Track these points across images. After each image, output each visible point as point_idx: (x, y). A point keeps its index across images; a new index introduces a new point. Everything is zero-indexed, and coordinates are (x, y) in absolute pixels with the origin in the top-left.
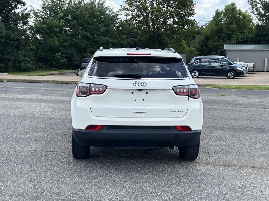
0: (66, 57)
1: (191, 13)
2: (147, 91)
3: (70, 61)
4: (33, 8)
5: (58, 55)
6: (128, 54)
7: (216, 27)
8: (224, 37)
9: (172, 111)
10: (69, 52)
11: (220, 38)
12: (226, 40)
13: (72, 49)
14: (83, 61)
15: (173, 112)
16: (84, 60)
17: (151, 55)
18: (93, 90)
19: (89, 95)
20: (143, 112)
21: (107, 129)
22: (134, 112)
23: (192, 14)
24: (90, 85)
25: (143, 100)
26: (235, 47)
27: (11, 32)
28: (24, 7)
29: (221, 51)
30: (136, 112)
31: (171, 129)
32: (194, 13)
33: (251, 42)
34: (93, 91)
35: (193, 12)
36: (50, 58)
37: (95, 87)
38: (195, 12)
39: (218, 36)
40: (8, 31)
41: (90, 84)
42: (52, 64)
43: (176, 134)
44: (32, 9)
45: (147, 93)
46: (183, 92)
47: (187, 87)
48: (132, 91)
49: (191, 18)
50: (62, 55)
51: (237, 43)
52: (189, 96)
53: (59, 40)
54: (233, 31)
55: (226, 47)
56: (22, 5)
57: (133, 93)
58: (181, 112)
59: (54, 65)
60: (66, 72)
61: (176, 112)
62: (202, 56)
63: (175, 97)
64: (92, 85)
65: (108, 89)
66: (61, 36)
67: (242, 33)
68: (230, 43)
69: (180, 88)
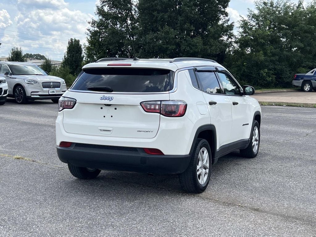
0: (274, 73)
2: (115, 107)
3: (280, 78)
4: (243, 18)
5: (264, 72)
6: (108, 65)
9: (139, 130)
10: (278, 67)
13: (283, 64)
14: (295, 78)
15: (141, 131)
16: (296, 76)
17: (131, 65)
18: (67, 104)
19: (63, 109)
20: (109, 131)
21: (76, 147)
22: (100, 130)
25: (112, 116)
27: (208, 47)
28: (227, 18)
30: (103, 130)
31: (137, 151)
36: (254, 76)
37: (68, 101)
40: (205, 45)
42: (257, 82)
43: (142, 158)
44: (242, 20)
45: (116, 109)
46: (155, 109)
47: (159, 103)
48: (102, 106)
50: (269, 71)
52: (161, 114)
53: (265, 54)
56: (224, 15)
57: (102, 108)
58: (150, 132)
59: (259, 83)
60: (270, 91)
61: (144, 131)
63: (144, 114)
64: (66, 99)
65: (77, 103)
66: (269, 49)
69: (151, 104)
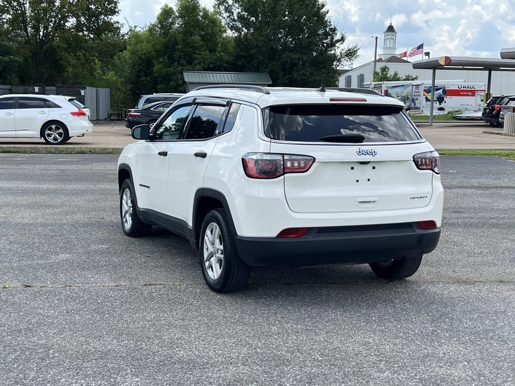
1: (110, 8)
2: (375, 165)
7: (164, 38)
8: (180, 57)
9: (413, 196)
11: (172, 60)
12: (184, 64)
18: (289, 164)
19: (283, 174)
20: (370, 202)
22: (359, 202)
23: (113, 12)
24: (283, 157)
25: (369, 180)
26: (203, 78)
29: (176, 83)
31: (412, 227)
32: (117, 10)
33: (226, 70)
34: (289, 168)
35: (115, 7)
37: (292, 161)
38: (119, 8)
39: (168, 55)
41: (283, 155)
43: (420, 235)
45: (374, 168)
46: (426, 165)
47: (429, 155)
48: (352, 165)
49: (114, 19)
51: (204, 69)
52: (433, 171)
54: (195, 48)
55: (188, 77)
57: (352, 168)
58: (424, 197)
61: (418, 198)
62: (154, 94)
63: (417, 172)
64: (286, 157)
65: (317, 163)
67: (211, 51)
68: (193, 70)
69: (421, 158)
